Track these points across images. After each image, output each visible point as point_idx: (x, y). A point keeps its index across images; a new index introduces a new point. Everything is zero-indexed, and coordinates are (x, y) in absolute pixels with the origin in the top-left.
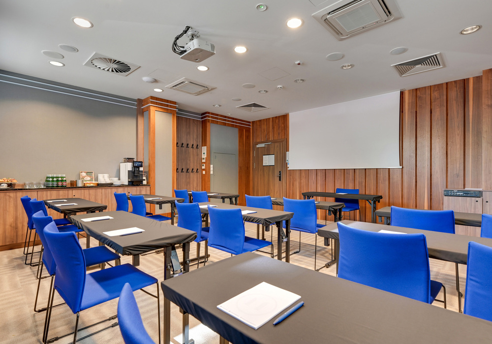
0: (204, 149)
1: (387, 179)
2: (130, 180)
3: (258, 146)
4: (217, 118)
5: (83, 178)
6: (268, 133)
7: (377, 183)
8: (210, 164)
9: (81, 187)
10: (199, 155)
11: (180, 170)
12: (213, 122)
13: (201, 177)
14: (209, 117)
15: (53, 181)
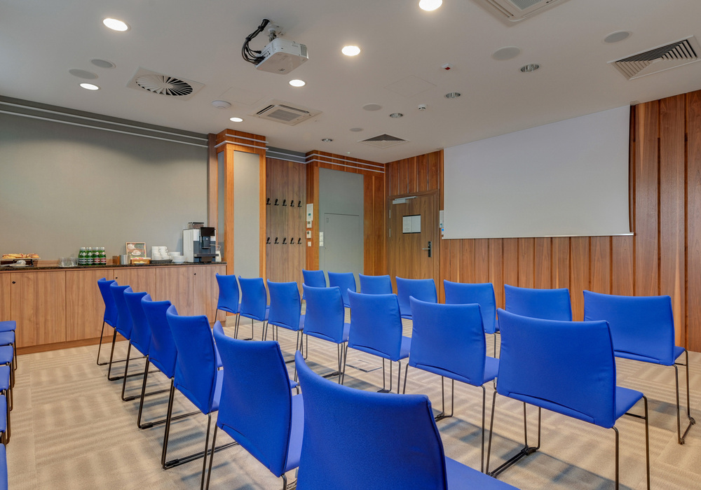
0: (310, 208)
1: (608, 254)
2: (196, 256)
3: (394, 202)
4: (330, 160)
5: (130, 252)
6: (411, 181)
7: (590, 261)
8: (318, 231)
9: (126, 266)
10: (301, 217)
11: (272, 240)
12: (323, 165)
13: (305, 250)
14: (317, 158)
15: (87, 256)
